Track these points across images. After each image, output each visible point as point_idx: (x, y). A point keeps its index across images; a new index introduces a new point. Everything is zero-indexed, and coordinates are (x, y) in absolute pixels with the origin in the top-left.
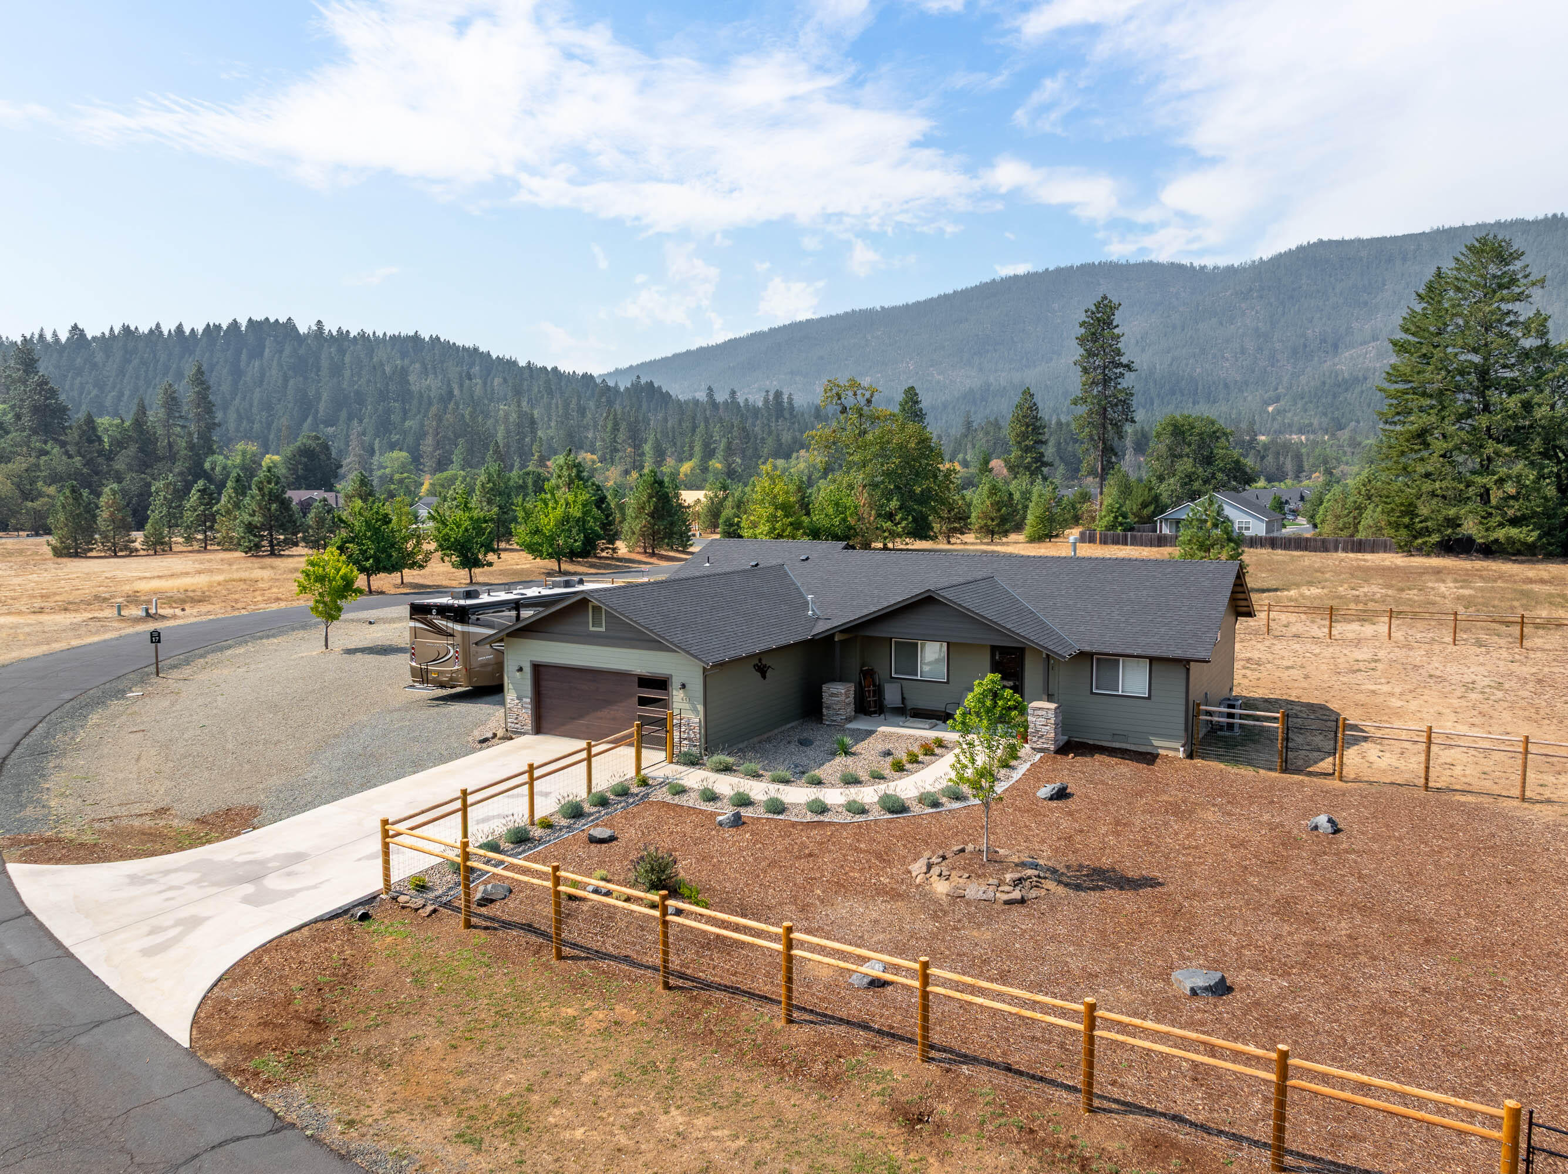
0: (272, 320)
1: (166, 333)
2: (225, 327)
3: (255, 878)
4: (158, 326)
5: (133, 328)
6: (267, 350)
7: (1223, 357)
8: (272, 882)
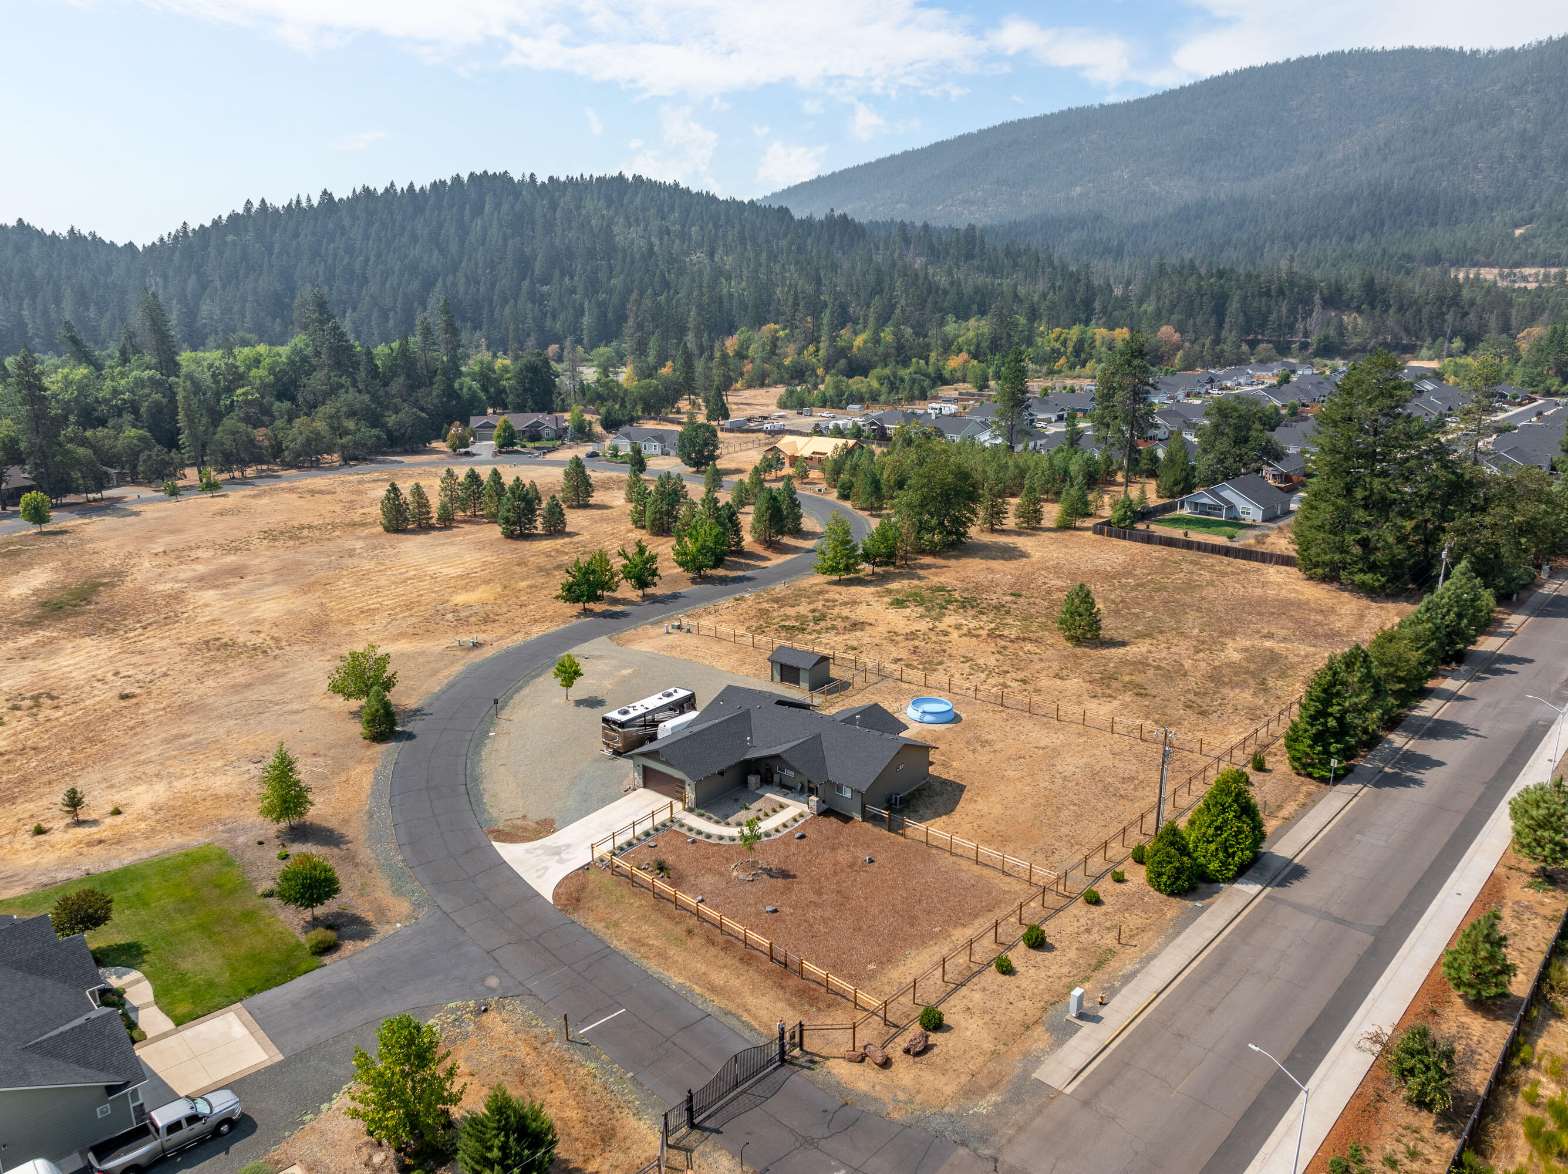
0: (490, 173)
1: (399, 191)
2: (449, 182)
3: (558, 853)
4: (392, 184)
5: (372, 188)
6: (487, 206)
7: (1476, 168)
8: (564, 856)
